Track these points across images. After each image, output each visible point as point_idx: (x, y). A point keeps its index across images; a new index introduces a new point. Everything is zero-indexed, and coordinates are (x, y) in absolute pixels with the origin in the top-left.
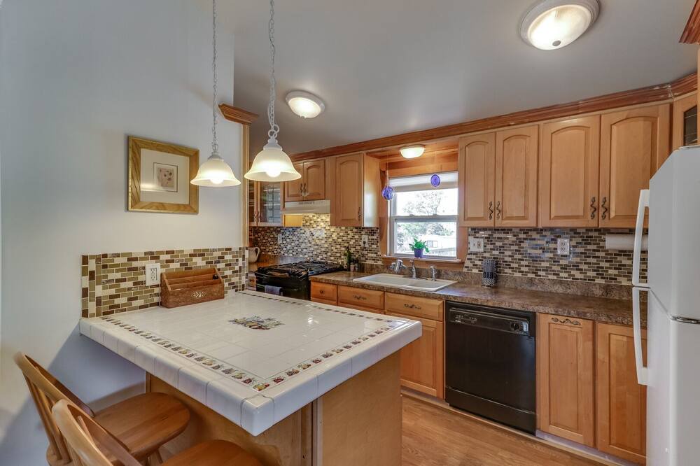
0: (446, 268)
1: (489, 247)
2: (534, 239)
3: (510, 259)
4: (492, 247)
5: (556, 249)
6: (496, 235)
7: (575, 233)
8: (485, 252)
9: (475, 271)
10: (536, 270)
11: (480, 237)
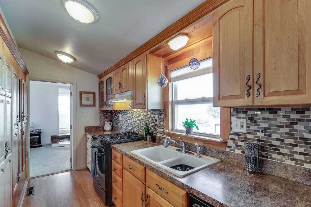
0: (210, 146)
1: (253, 128)
3: (278, 143)
4: (255, 127)
8: (248, 133)
9: (238, 152)
11: (243, 118)
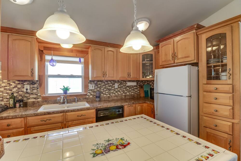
1: (96, 87)
2: (109, 84)
3: (103, 91)
4: (97, 87)
5: (114, 86)
6: (98, 83)
7: (119, 82)
8: (95, 89)
10: (110, 93)
11: (93, 84)
